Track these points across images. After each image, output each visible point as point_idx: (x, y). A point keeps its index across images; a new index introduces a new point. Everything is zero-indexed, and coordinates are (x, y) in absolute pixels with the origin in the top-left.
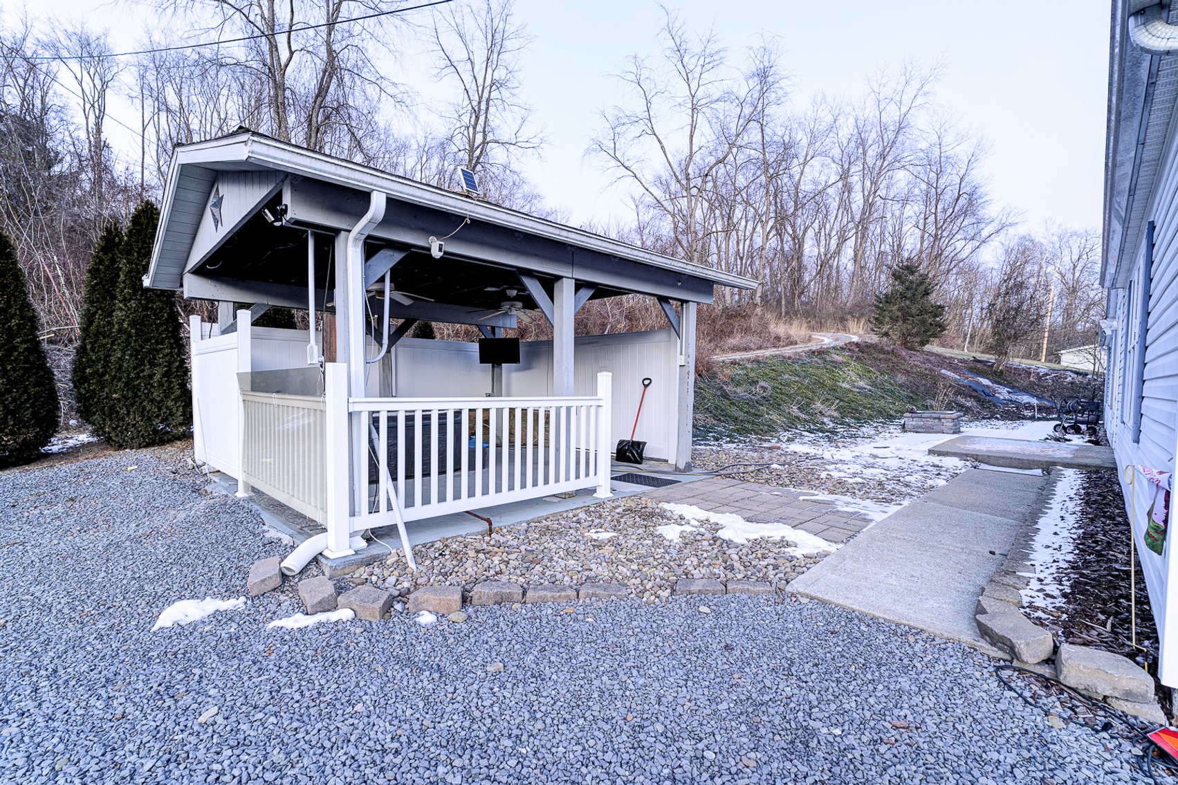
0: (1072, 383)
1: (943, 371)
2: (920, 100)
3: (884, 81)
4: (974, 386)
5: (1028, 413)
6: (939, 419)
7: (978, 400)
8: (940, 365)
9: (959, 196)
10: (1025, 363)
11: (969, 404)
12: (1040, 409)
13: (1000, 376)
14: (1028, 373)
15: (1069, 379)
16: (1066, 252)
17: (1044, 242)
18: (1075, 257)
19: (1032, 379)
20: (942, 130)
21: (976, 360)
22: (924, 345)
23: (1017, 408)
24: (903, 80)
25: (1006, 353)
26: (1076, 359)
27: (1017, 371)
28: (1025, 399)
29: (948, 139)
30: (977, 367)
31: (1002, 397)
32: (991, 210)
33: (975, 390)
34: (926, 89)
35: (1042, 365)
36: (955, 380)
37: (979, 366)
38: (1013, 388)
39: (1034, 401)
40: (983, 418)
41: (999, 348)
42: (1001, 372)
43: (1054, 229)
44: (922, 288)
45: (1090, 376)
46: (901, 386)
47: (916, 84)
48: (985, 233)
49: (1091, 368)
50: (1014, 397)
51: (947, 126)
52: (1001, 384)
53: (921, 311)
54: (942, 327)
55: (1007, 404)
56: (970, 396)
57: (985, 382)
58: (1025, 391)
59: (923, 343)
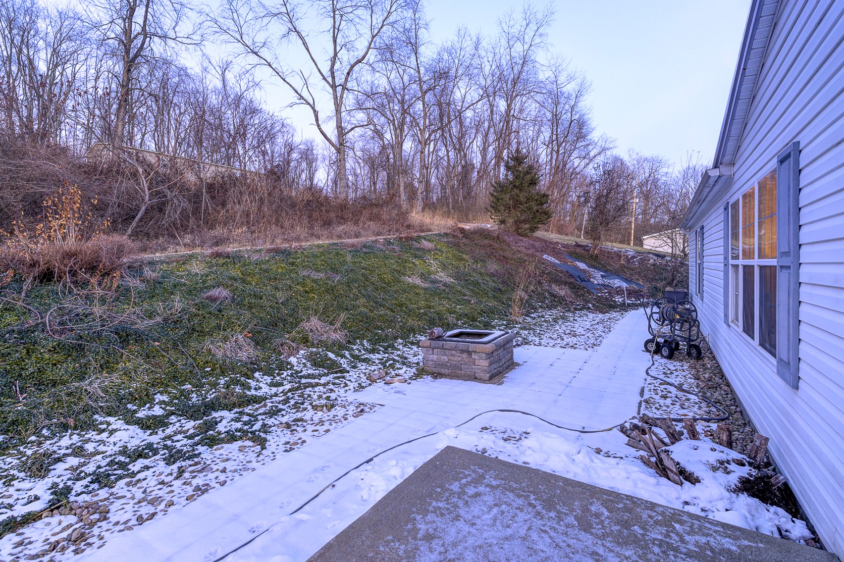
0: (654, 265)
1: (545, 256)
2: (537, 40)
3: (511, 23)
4: (571, 271)
5: (618, 299)
6: (469, 353)
7: (573, 287)
8: (543, 251)
9: (572, 121)
10: (616, 247)
11: (562, 293)
12: (630, 293)
13: (597, 260)
14: (618, 255)
15: (652, 260)
16: (642, 171)
17: (629, 164)
18: (647, 175)
19: (622, 262)
20: (557, 72)
21: (578, 245)
22: (534, 231)
23: (610, 293)
24: (524, 23)
25: (599, 237)
26: (658, 243)
27: (610, 255)
28: (617, 283)
29: (562, 79)
30: (578, 252)
31: (596, 282)
32: (594, 136)
33: (571, 276)
34: (541, 30)
35: (630, 249)
36: (554, 265)
37: (578, 250)
38: (606, 272)
39: (624, 285)
40: (576, 309)
41: (593, 233)
42: (597, 256)
43: (634, 156)
44: (529, 177)
45: (669, 259)
46: (492, 275)
47: (533, 27)
48: (592, 154)
49: (670, 251)
50: (607, 281)
51: (560, 68)
52: (596, 268)
53: (528, 199)
54: (547, 214)
55: (600, 289)
56: (566, 283)
57: (582, 266)
58: (617, 274)
59: (533, 229)
